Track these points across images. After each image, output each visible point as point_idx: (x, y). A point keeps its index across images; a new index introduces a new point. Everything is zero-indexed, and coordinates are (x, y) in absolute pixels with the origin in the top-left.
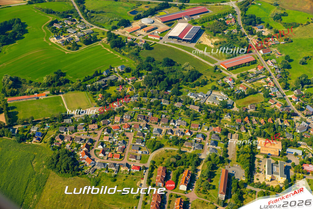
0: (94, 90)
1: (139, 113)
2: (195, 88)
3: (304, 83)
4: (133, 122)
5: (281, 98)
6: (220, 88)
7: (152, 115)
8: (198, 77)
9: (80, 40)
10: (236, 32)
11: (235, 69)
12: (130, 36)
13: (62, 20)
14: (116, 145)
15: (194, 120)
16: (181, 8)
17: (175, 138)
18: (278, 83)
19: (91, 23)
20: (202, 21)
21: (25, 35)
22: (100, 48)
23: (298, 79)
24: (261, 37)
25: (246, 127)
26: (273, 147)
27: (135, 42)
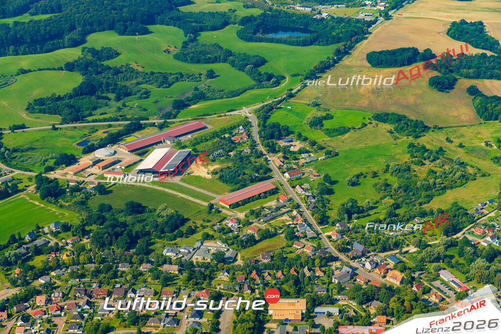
0: (7, 263)
1: (79, 287)
2: (176, 241)
3: (352, 212)
4: (68, 302)
5: (314, 238)
6: (217, 235)
7: (100, 287)
8: (182, 225)
10: (249, 151)
11: (243, 205)
12: (75, 178)
15: (167, 285)
17: (132, 315)
18: (311, 217)
19: (11, 167)
20: (195, 142)
22: (24, 202)
23: (341, 207)
24: (288, 155)
25: (252, 285)
26: (291, 307)
27: (82, 186)
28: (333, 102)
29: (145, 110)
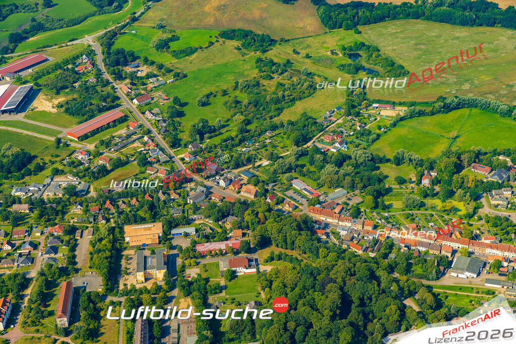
2: (25, 179)
3: (204, 132)
5: (167, 162)
8: (29, 162)
10: (95, 80)
11: (92, 136)
15: (18, 225)
18: (163, 141)
20: (36, 76)
23: (192, 128)
24: (135, 80)
25: (107, 215)
26: (148, 232)
28: (178, 22)
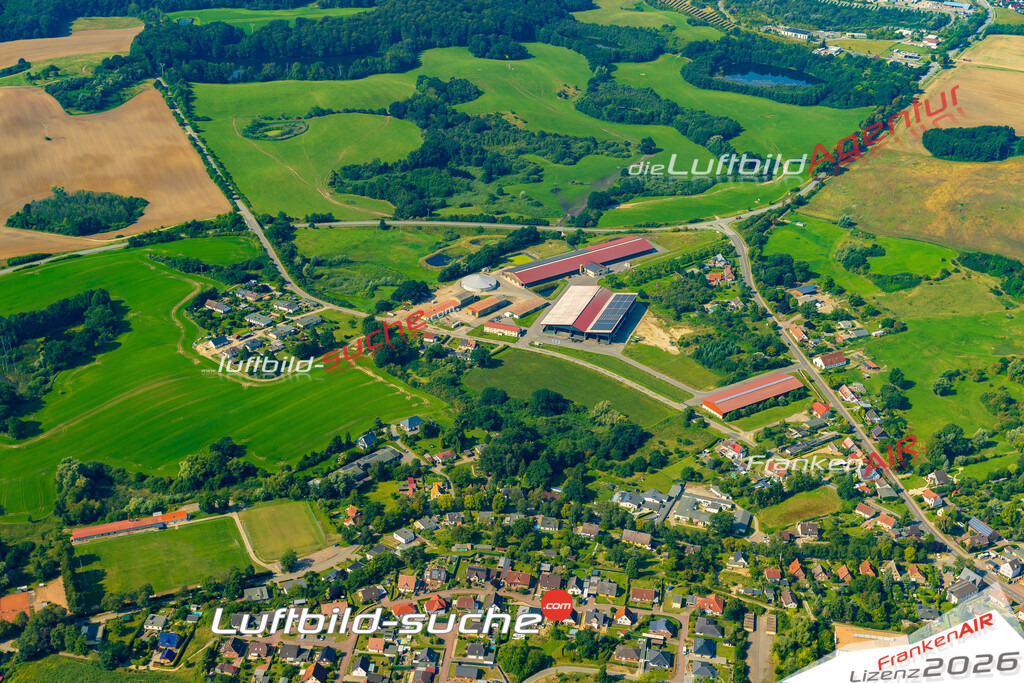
0: (331, 494)
1: (473, 561)
2: (634, 477)
3: (954, 451)
4: (455, 591)
5: (893, 499)
6: (707, 473)
7: (512, 565)
8: (641, 444)
9: (284, 348)
10: (740, 305)
11: (748, 415)
12: (431, 328)
13: (229, 288)
14: (406, 663)
15: (640, 576)
16: (574, 241)
17: (585, 637)
18: (878, 453)
19: (316, 295)
20: (639, 277)
21: (123, 338)
22: (347, 368)
23: (934, 439)
24: (813, 319)
25: (795, 591)
27: (445, 346)
28: (879, 220)
29: (539, 204)
